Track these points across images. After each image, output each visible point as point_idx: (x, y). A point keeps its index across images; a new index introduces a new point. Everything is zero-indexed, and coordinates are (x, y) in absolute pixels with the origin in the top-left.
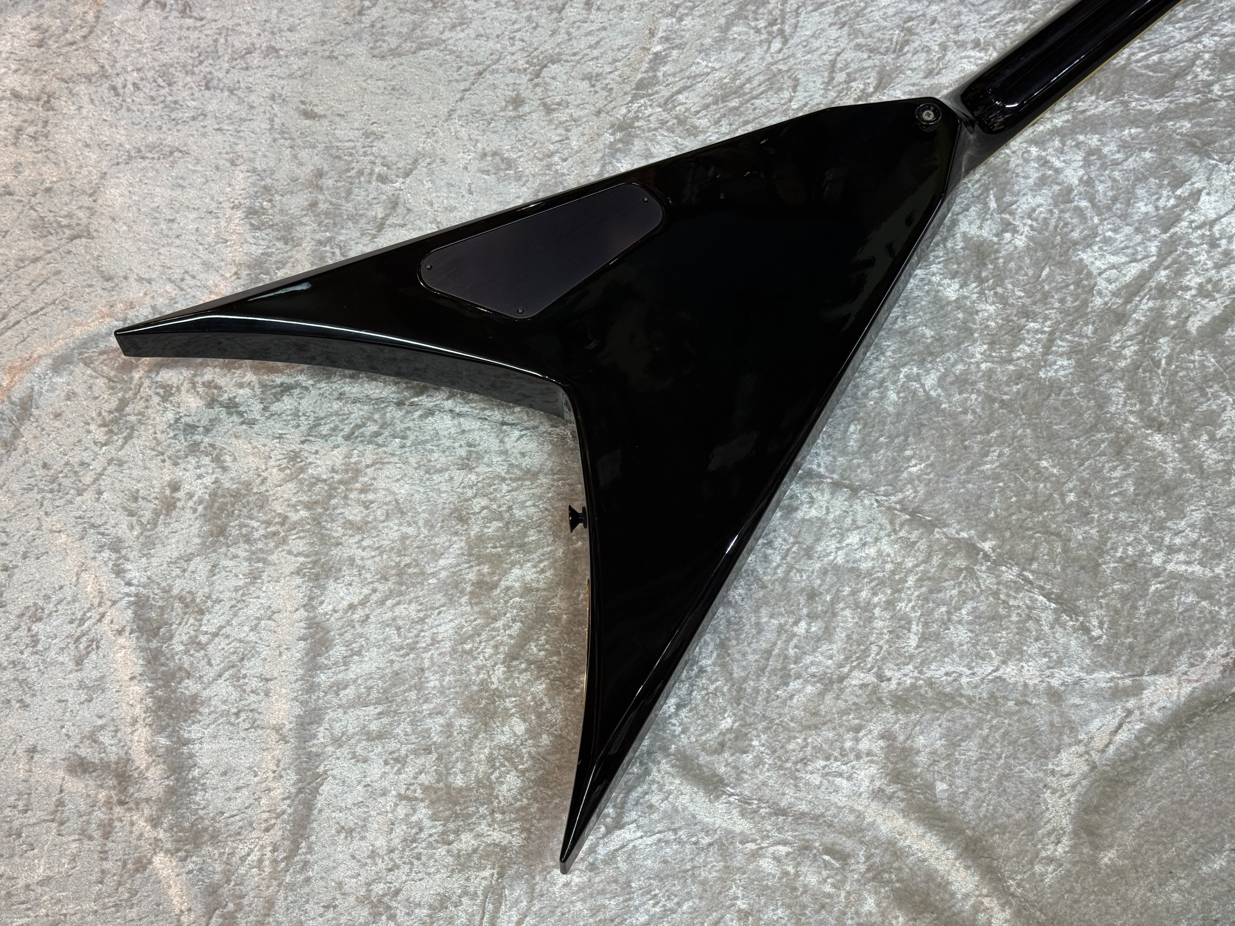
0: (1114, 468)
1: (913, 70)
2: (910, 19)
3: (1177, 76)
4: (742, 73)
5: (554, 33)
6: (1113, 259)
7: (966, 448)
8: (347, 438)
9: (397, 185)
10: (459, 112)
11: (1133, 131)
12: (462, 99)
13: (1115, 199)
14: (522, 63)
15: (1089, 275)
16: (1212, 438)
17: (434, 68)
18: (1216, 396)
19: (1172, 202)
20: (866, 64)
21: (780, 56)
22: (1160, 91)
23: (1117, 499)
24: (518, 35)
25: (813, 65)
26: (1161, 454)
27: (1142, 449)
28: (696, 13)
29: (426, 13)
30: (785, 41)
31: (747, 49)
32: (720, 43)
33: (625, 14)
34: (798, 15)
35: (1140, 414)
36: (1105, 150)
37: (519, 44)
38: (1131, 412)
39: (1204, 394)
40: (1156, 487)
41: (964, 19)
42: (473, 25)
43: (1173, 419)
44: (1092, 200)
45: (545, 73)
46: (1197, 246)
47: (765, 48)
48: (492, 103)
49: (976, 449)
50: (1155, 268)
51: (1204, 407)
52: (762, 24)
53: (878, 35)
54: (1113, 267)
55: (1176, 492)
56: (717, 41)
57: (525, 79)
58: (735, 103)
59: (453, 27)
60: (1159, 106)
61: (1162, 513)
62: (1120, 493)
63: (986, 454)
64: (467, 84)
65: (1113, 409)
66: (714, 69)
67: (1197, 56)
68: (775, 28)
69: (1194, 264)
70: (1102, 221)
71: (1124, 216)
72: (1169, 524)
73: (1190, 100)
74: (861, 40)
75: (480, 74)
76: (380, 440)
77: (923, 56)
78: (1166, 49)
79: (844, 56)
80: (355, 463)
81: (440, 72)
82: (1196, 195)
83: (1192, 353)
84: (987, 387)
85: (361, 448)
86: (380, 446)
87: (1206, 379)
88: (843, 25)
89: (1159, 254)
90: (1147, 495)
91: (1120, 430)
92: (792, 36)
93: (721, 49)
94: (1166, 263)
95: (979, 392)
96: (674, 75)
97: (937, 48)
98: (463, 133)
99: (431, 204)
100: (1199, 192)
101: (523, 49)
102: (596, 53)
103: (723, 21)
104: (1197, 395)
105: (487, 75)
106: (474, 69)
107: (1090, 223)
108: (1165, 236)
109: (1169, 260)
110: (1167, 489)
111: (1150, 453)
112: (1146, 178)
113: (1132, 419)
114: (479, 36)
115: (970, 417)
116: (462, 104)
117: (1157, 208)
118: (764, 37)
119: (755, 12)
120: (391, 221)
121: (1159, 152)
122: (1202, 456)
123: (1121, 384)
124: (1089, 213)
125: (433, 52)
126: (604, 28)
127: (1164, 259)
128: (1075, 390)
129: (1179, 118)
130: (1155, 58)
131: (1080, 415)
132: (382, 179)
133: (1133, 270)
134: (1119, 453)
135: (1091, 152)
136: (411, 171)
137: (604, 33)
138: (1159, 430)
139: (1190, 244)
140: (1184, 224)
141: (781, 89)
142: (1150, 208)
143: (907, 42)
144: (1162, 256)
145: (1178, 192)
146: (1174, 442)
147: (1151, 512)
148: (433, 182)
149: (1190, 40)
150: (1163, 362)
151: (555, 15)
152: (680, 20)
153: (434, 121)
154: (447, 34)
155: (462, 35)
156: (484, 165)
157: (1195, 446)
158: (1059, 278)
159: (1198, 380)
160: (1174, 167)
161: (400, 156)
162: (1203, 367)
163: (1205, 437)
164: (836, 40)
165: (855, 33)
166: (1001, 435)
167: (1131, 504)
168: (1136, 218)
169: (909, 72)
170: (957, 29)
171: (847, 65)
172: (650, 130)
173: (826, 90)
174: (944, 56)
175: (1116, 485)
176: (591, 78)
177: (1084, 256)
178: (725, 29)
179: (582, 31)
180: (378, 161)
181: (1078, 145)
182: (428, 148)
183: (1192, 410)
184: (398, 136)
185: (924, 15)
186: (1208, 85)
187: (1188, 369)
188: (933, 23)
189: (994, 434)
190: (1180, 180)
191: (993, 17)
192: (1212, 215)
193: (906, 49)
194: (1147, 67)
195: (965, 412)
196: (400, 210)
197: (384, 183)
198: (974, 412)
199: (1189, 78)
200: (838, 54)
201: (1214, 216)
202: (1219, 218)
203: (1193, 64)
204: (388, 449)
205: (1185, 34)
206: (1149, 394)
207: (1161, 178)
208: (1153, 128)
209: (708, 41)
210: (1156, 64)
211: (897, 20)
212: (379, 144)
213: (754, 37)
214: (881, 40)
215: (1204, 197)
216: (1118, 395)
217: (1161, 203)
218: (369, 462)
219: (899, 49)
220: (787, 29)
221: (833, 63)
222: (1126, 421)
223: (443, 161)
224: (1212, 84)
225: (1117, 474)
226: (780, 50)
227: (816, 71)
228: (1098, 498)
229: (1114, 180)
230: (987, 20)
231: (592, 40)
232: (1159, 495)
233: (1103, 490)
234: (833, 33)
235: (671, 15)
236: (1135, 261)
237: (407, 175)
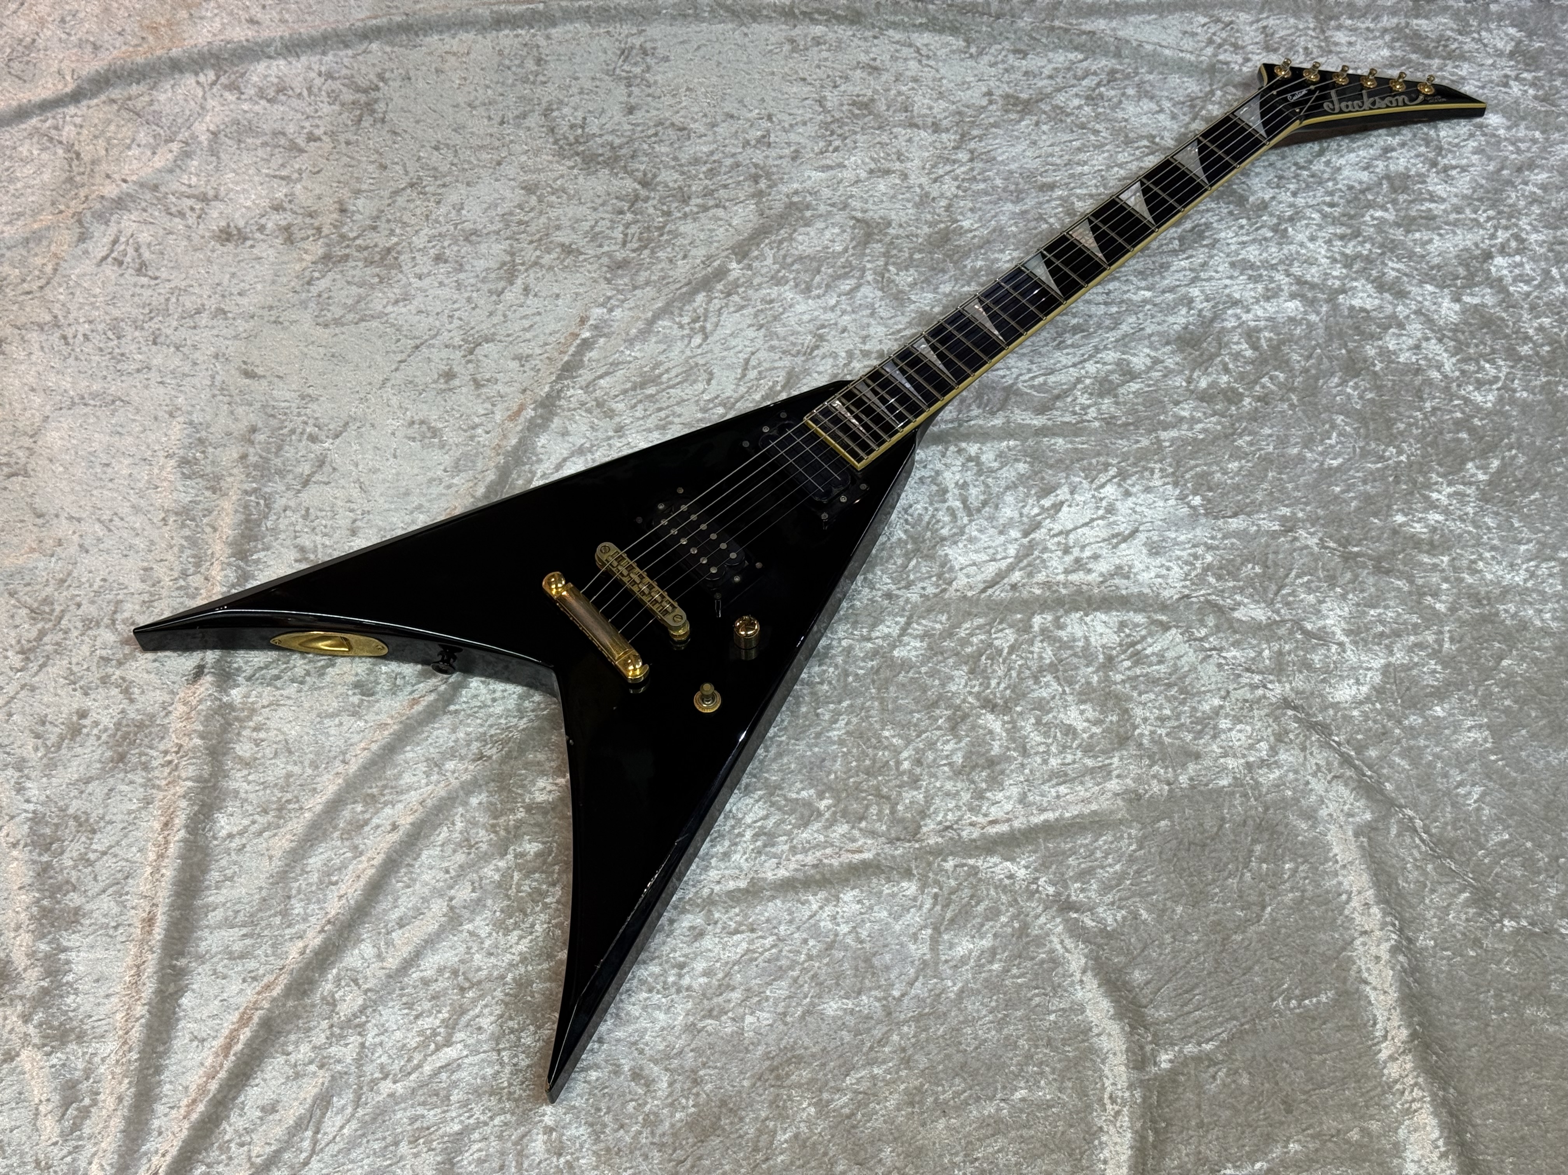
0: (947, 742)
1: (819, 373)
2: (823, 326)
3: (1058, 397)
4: (661, 363)
5: (491, 314)
6: (974, 557)
7: (817, 715)
8: (249, 679)
9: (326, 445)
10: (393, 382)
11: (1012, 443)
12: (397, 369)
13: (985, 504)
14: (457, 341)
15: (951, 569)
16: (1038, 722)
17: (374, 339)
18: (1047, 685)
19: (1036, 510)
20: (776, 365)
21: (699, 351)
22: (1042, 409)
23: (946, 769)
24: (457, 314)
25: (728, 361)
26: (991, 732)
27: (973, 727)
28: (626, 305)
29: (372, 287)
30: (706, 338)
31: (668, 341)
32: (645, 333)
33: (560, 302)
34: (720, 315)
35: (978, 696)
36: (984, 458)
37: (457, 323)
38: (970, 693)
39: (1037, 681)
40: (982, 761)
41: (872, 331)
42: (415, 303)
43: (1006, 703)
44: (964, 501)
45: (478, 351)
46: (1052, 552)
47: (686, 341)
48: (425, 375)
49: (827, 717)
50: (1011, 569)
51: (1035, 695)
52: (686, 320)
53: (792, 338)
54: (974, 564)
55: (998, 768)
56: (641, 332)
57: (459, 354)
58: (651, 391)
59: (397, 302)
60: (1038, 421)
61: (984, 785)
62: (949, 764)
63: (836, 722)
64: (403, 356)
65: (954, 688)
66: (636, 358)
67: (1079, 380)
68: (697, 325)
69: (1046, 568)
70: (970, 521)
71: (991, 519)
72: (989, 794)
73: (1067, 419)
74: (775, 342)
75: (417, 347)
76: (279, 683)
77: (830, 361)
78: (1052, 372)
79: (758, 355)
80: (253, 703)
81: (379, 343)
82: (1057, 507)
83: (1032, 645)
84: (845, 662)
85: (260, 689)
86: (278, 689)
87: (1041, 670)
88: (761, 327)
89: (1016, 557)
90: (973, 768)
91: (958, 708)
92: (712, 333)
93: (645, 340)
94: (1022, 565)
95: (836, 666)
96: (598, 361)
97: (844, 354)
98: (394, 401)
99: (357, 465)
100: (1062, 503)
101: (460, 327)
102: (528, 335)
103: (650, 314)
104: (1031, 682)
105: (424, 349)
106: (411, 343)
107: (959, 523)
108: (1025, 541)
109: (1025, 562)
110: (992, 763)
111: (981, 731)
112: (1016, 486)
113: (970, 699)
114: (420, 312)
115: (825, 687)
116: (397, 374)
117: (1021, 515)
118: (686, 332)
119: (681, 309)
120: (317, 477)
121: (1031, 464)
122: (1026, 737)
123: (965, 668)
124: (961, 513)
125: (374, 324)
126: (539, 314)
127: (1021, 561)
128: (923, 670)
129: (1054, 435)
130: (1041, 379)
131: (925, 692)
132: (313, 439)
133: (991, 570)
134: (953, 729)
135: (970, 459)
136: (341, 433)
137: (537, 318)
138: (992, 711)
139: (1045, 549)
140: (1043, 530)
141: (695, 381)
142: (1016, 515)
143: (817, 347)
144: (1019, 558)
145: (1042, 502)
146: (1004, 723)
147: (973, 782)
148: (360, 444)
149: (1074, 365)
150: (1006, 651)
151: (494, 297)
152: (611, 310)
153: (368, 388)
154: (390, 309)
155: (404, 310)
156: (410, 432)
157: (1022, 728)
158: (924, 570)
159: (1034, 669)
160: (1043, 479)
161: (332, 418)
162: (1041, 658)
163: (1033, 721)
164: (752, 340)
165: (771, 335)
166: (851, 706)
167: (958, 773)
168: (1001, 521)
169: (815, 375)
170: (865, 339)
171: (760, 364)
172: (569, 410)
173: (738, 385)
174: (850, 363)
175: (947, 757)
176: (520, 358)
177: (949, 551)
178: (651, 322)
179: (518, 315)
180: (311, 421)
181: (960, 451)
182: (360, 412)
183: (1024, 695)
184: (332, 399)
185: (836, 324)
186: (1085, 408)
187: (1027, 659)
188: (843, 331)
189: (845, 704)
190: (1047, 491)
191: (899, 331)
192: (1070, 526)
193: (816, 353)
194: (1032, 387)
195: (822, 683)
196: (327, 468)
197: (313, 442)
198: (830, 683)
199: (1069, 399)
200: (753, 354)
201: (1071, 526)
202: (1076, 528)
203: (1075, 385)
204: (285, 693)
205: (1071, 360)
206: (988, 678)
207: (1029, 488)
208: (1031, 442)
209: (634, 331)
210: (1041, 385)
211: (811, 327)
212: (315, 406)
213: (676, 332)
214: (794, 344)
215: (1065, 508)
216: (961, 677)
217: (1025, 511)
218: (265, 703)
219: (809, 353)
220: (709, 327)
221: (747, 361)
222: (964, 701)
223: (373, 425)
224: (1089, 406)
225: (948, 747)
226: (700, 346)
227: (730, 367)
228: (929, 767)
229: (987, 486)
230: (893, 334)
231: (526, 323)
232: (984, 768)
233: (935, 760)
234: (751, 333)
235: (602, 305)
236: (995, 560)
237: (337, 436)
